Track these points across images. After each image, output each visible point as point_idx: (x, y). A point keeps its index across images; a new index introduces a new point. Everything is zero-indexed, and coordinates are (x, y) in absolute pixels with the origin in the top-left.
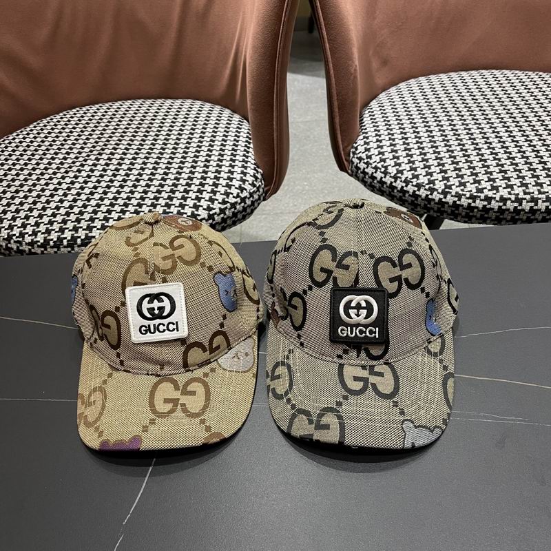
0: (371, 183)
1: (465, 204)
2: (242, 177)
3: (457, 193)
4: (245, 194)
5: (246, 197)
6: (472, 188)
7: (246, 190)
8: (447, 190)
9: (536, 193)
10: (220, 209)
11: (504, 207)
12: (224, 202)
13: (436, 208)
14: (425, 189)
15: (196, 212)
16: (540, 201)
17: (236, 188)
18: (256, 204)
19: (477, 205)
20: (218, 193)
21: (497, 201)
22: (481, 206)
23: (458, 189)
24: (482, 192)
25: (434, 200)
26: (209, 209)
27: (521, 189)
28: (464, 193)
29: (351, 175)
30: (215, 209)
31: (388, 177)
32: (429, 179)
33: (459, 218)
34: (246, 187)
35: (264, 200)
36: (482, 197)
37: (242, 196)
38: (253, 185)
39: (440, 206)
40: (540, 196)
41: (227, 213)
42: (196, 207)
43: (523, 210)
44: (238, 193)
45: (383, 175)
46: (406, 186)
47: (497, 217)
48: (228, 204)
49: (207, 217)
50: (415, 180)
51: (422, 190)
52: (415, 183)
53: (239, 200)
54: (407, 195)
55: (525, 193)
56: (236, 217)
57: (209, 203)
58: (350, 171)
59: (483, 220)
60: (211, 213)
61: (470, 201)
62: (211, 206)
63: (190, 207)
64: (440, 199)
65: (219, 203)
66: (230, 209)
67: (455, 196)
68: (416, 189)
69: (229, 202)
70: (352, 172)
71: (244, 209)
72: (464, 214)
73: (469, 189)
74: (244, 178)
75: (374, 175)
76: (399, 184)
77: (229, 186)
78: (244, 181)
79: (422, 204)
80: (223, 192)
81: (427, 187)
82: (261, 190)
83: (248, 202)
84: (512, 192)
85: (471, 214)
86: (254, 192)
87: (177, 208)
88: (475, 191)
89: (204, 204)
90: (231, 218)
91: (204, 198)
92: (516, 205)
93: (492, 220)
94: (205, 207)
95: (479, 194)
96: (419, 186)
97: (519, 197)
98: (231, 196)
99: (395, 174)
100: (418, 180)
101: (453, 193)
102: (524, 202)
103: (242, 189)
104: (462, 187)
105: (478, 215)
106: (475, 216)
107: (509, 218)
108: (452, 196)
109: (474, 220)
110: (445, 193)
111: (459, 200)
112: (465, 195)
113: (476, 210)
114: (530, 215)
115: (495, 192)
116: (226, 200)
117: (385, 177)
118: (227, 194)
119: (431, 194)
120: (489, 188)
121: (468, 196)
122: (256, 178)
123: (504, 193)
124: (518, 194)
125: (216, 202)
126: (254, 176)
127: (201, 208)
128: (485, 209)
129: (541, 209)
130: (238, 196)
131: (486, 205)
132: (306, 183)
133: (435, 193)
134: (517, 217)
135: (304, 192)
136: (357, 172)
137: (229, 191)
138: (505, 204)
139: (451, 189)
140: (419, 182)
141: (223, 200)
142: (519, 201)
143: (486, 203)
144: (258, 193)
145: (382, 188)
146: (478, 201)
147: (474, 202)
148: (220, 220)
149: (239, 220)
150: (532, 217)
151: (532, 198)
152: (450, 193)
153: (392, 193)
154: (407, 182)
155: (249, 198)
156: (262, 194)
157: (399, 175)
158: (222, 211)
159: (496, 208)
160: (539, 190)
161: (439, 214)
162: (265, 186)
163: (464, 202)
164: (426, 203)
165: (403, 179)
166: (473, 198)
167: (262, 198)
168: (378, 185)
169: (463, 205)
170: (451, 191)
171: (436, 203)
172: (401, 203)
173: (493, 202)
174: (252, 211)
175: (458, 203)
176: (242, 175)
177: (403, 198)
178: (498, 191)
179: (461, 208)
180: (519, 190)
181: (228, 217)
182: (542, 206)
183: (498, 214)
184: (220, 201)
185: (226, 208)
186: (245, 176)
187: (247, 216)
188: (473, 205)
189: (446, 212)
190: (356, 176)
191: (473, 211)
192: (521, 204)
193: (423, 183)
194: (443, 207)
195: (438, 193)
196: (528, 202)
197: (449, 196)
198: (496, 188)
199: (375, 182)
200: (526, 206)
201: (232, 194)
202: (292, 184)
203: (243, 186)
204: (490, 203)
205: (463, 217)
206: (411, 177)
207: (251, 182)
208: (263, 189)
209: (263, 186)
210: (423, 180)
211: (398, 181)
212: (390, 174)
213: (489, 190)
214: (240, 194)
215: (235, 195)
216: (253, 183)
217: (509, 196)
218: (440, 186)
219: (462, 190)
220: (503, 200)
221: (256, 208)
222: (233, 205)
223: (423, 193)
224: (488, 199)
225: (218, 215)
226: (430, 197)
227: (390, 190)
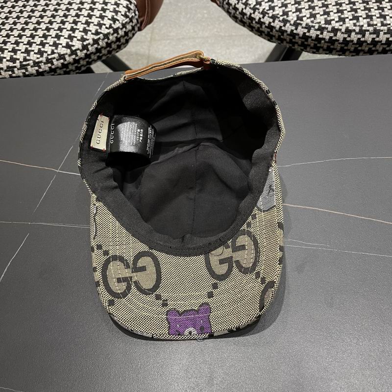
0: (234, 14)
1: (314, 36)
2: (115, 8)
3: (307, 24)
4: (117, 25)
5: (118, 28)
6: (321, 19)
7: (118, 20)
8: (298, 22)
9: (379, 25)
10: (93, 40)
11: (348, 39)
12: (97, 33)
13: (288, 40)
14: (279, 21)
15: (70, 43)
16: (382, 33)
17: (109, 19)
18: (130, 35)
19: (324, 37)
20: (92, 24)
21: (343, 33)
22: (327, 38)
23: (309, 21)
24: (330, 24)
25: (286, 31)
26: (83, 39)
27: (365, 21)
28: (313, 24)
29: (219, 6)
30: (88, 40)
31: (248, 8)
32: (283, 11)
33: (308, 49)
34: (118, 18)
35: (140, 29)
36: (330, 29)
37: (115, 26)
38: (126, 16)
39: (291, 38)
40: (382, 28)
41: (100, 43)
42: (71, 38)
43: (366, 41)
44: (111, 25)
45: (244, 7)
46: (263, 17)
47: (342, 48)
48: (101, 35)
49: (81, 48)
50: (271, 11)
51: (277, 21)
52: (270, 15)
53: (111, 31)
54: (263, 26)
55: (369, 25)
56: (111, 47)
57: (83, 34)
58: (218, 2)
59: (329, 51)
60: (85, 43)
61: (318, 33)
62: (85, 37)
63: (65, 38)
64: (292, 31)
65: (92, 34)
66: (103, 39)
67: (305, 28)
68: (271, 20)
69: (102, 33)
70: (220, 3)
71: (118, 39)
72: (312, 45)
73: (318, 21)
74: (117, 9)
75: (237, 6)
76: (257, 16)
77: (102, 17)
78: (116, 12)
79: (277, 35)
80: (96, 23)
81: (281, 18)
82: (135, 21)
83: (121, 33)
84: (358, 24)
85: (319, 45)
86: (126, 23)
87: (53, 39)
88: (324, 23)
89: (78, 34)
90: (105, 48)
91: (78, 29)
92: (359, 36)
93: (337, 51)
94: (79, 38)
95: (327, 26)
96: (274, 17)
97: (364, 28)
98: (104, 27)
99: (255, 5)
100: (273, 11)
101: (304, 25)
102: (367, 33)
103: (114, 20)
104: (312, 19)
105: (325, 47)
106: (322, 47)
107: (352, 49)
108: (303, 28)
109: (321, 50)
110: (296, 25)
111: (309, 31)
112: (314, 27)
113: (323, 42)
114: (371, 46)
115: (341, 23)
116: (99, 31)
117: (245, 8)
118: (100, 25)
119: (284, 26)
120: (337, 19)
121: (317, 27)
122: (129, 9)
123: (349, 24)
124: (363, 26)
125: (89, 33)
126: (127, 7)
127: (75, 39)
128: (332, 41)
129: (381, 41)
130: (111, 27)
131: (332, 37)
132: (205, 12)
133: (288, 25)
134: (360, 48)
135: (204, 20)
136: (223, 3)
137: (102, 22)
138: (349, 36)
139: (302, 20)
140: (274, 13)
141: (97, 31)
142: (362, 32)
143: (332, 35)
144: (131, 24)
145: (243, 20)
146: (325, 33)
147: (322, 33)
148: (94, 50)
149: (114, 49)
150: (373, 48)
151: (375, 30)
152: (301, 24)
153: (251, 24)
154: (264, 13)
155: (121, 29)
156: (136, 25)
157: (258, 6)
158: (96, 42)
159: (341, 40)
160: (382, 22)
161: (291, 45)
162: (139, 17)
163: (313, 33)
164: (280, 34)
165: (261, 10)
166: (321, 29)
167: (136, 29)
168: (239, 16)
169: (311, 37)
170: (301, 22)
171: (288, 35)
172: (259, 34)
173: (339, 34)
174: (127, 42)
175: (307, 34)
176: (115, 6)
177: (261, 29)
178: (344, 22)
179: (310, 40)
180: (363, 22)
181: (102, 47)
182: (383, 37)
183: (343, 45)
184: (93, 32)
185: (99, 38)
186: (118, 7)
187: (122, 46)
188: (321, 36)
189: (297, 43)
190: (223, 6)
191: (320, 43)
192: (364, 36)
193: (278, 14)
194: (294, 38)
195: (291, 25)
196: (370, 34)
197: (300, 28)
198: (342, 20)
199: (238, 13)
200: (369, 37)
201: (105, 25)
202: (194, 12)
203: (115, 17)
204: (335, 35)
205: (311, 48)
206: (267, 8)
207: (123, 13)
208: (137, 20)
209: (137, 17)
210: (279, 11)
211: (256, 13)
212: (250, 5)
213: (337, 22)
214: (113, 25)
215: (108, 26)
216: (125, 13)
217: (354, 28)
218: (292, 17)
219: (312, 22)
220: (348, 31)
221: (131, 38)
222: (106, 36)
223: (277, 24)
224: (335, 31)
225: (92, 46)
226: (283, 28)
227: (250, 21)
